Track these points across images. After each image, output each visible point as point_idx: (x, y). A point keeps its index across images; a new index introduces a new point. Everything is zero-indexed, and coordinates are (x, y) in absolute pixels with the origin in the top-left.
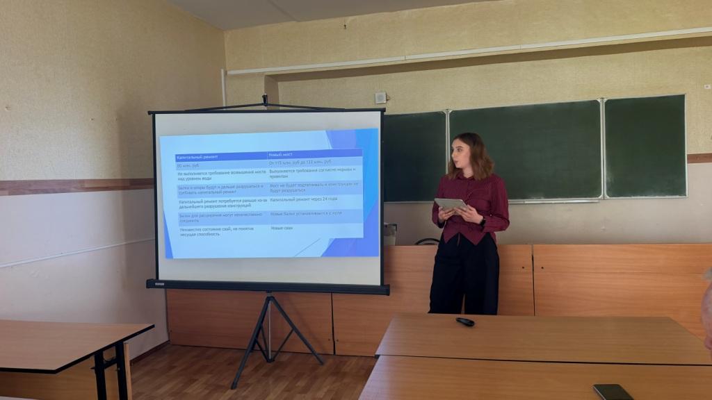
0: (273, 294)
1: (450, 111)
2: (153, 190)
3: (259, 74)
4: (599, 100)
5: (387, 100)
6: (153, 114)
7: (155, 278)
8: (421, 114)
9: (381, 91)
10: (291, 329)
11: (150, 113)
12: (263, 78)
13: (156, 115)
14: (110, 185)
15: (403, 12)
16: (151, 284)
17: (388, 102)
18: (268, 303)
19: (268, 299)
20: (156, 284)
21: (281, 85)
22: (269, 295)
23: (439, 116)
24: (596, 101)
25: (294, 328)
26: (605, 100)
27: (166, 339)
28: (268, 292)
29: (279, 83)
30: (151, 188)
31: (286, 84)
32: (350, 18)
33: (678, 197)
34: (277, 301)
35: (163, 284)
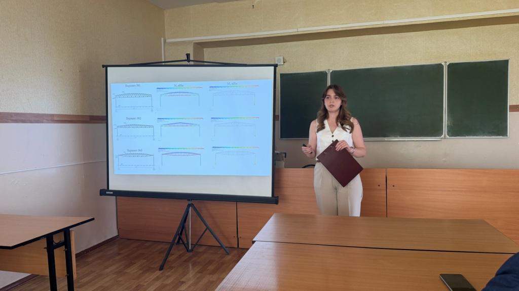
0: (192, 202)
1: (331, 71)
2: (105, 124)
3: (190, 42)
4: (443, 64)
5: (284, 62)
6: (106, 67)
7: (106, 188)
8: (309, 73)
9: (280, 56)
11: (103, 66)
12: (193, 44)
13: (109, 68)
14: (74, 119)
16: (103, 192)
18: (189, 208)
19: (189, 206)
20: (107, 193)
21: (206, 51)
22: (190, 203)
23: (323, 75)
24: (441, 64)
25: (207, 228)
26: (448, 64)
28: (189, 200)
29: (205, 49)
31: (209, 50)
33: (501, 137)
35: (112, 193)
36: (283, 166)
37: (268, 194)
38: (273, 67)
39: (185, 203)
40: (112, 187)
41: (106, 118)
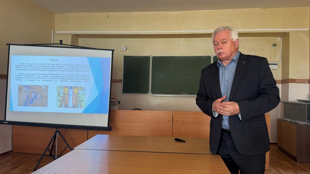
0: (59, 129)
1: (152, 56)
2: (6, 80)
3: (69, 34)
4: (211, 56)
5: (126, 49)
6: (9, 45)
7: (4, 120)
8: (140, 57)
9: (124, 46)
10: (66, 145)
11: (7, 44)
12: (71, 35)
15: (133, 13)
16: (1, 122)
17: (127, 50)
18: (56, 133)
19: (56, 132)
20: (4, 122)
21: (80, 40)
22: (57, 130)
23: (148, 58)
24: (210, 56)
25: (68, 145)
26: (213, 56)
27: (11, 149)
28: (56, 128)
29: (79, 39)
31: (82, 39)
32: (111, 13)
34: (61, 132)
35: (7, 123)
36: (117, 109)
37: (106, 125)
38: (112, 51)
39: (54, 130)
40: (8, 119)
41: (6, 76)
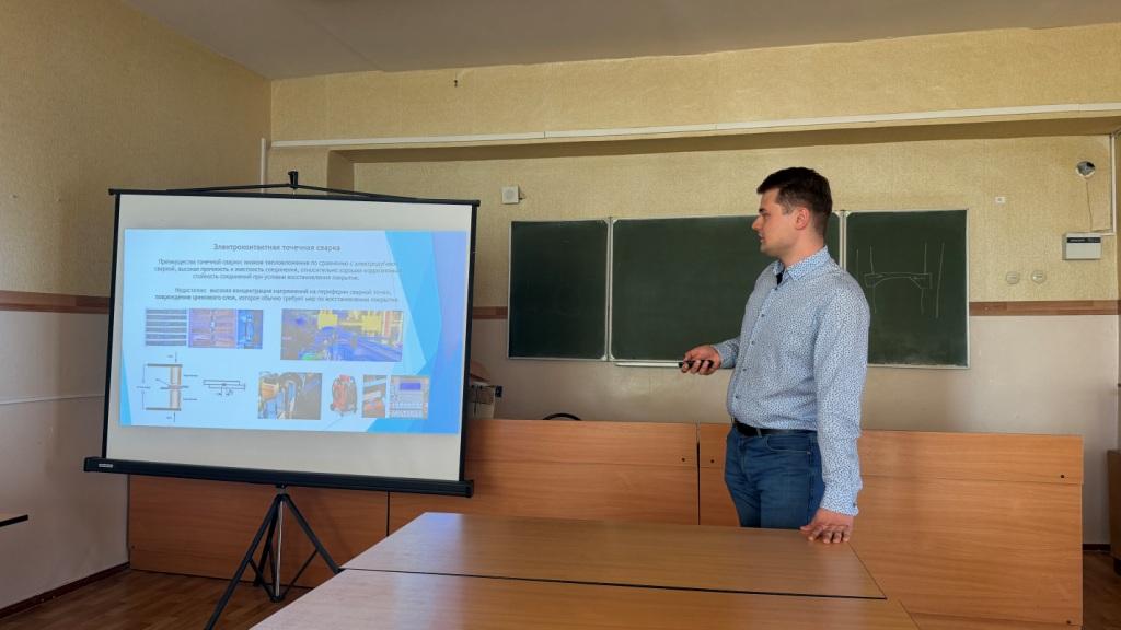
0: (288, 491)
1: (615, 221)
2: (107, 317)
3: (322, 148)
4: (838, 213)
5: (520, 199)
6: (117, 193)
7: (100, 456)
8: (571, 223)
9: (512, 185)
10: (313, 549)
11: (112, 192)
12: (327, 154)
13: (122, 196)
14: (37, 302)
15: (545, 65)
16: (91, 465)
17: (522, 201)
18: (279, 503)
19: (279, 499)
20: (100, 465)
21: (358, 168)
23: (598, 228)
25: (319, 549)
26: (847, 214)
27: (123, 559)
28: (279, 486)
29: (355, 165)
30: (105, 313)
31: (368, 166)
32: (465, 71)
33: (954, 367)
34: (294, 501)
35: (111, 466)
36: (492, 416)
37: (451, 473)
39: (271, 493)
40: (113, 453)
